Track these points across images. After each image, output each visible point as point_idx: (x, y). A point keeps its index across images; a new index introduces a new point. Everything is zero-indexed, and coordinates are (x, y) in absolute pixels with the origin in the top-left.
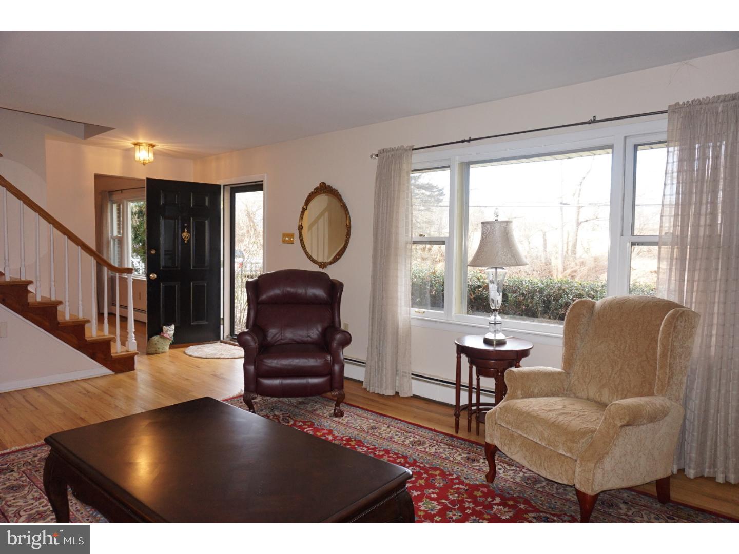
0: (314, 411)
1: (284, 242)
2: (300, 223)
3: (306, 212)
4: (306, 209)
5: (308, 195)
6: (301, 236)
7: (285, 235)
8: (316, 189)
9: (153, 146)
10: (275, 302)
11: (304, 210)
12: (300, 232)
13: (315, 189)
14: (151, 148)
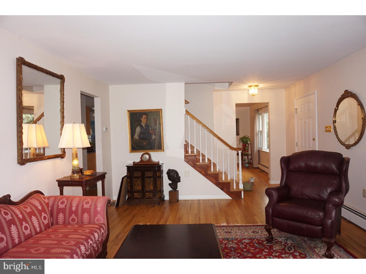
0: (315, 248)
1: (326, 131)
2: (334, 119)
3: (338, 112)
4: (338, 109)
5: (338, 100)
6: (335, 128)
7: (326, 127)
8: (343, 95)
9: (257, 86)
10: (299, 171)
11: (336, 111)
12: (334, 125)
13: (341, 96)
14: (256, 88)
